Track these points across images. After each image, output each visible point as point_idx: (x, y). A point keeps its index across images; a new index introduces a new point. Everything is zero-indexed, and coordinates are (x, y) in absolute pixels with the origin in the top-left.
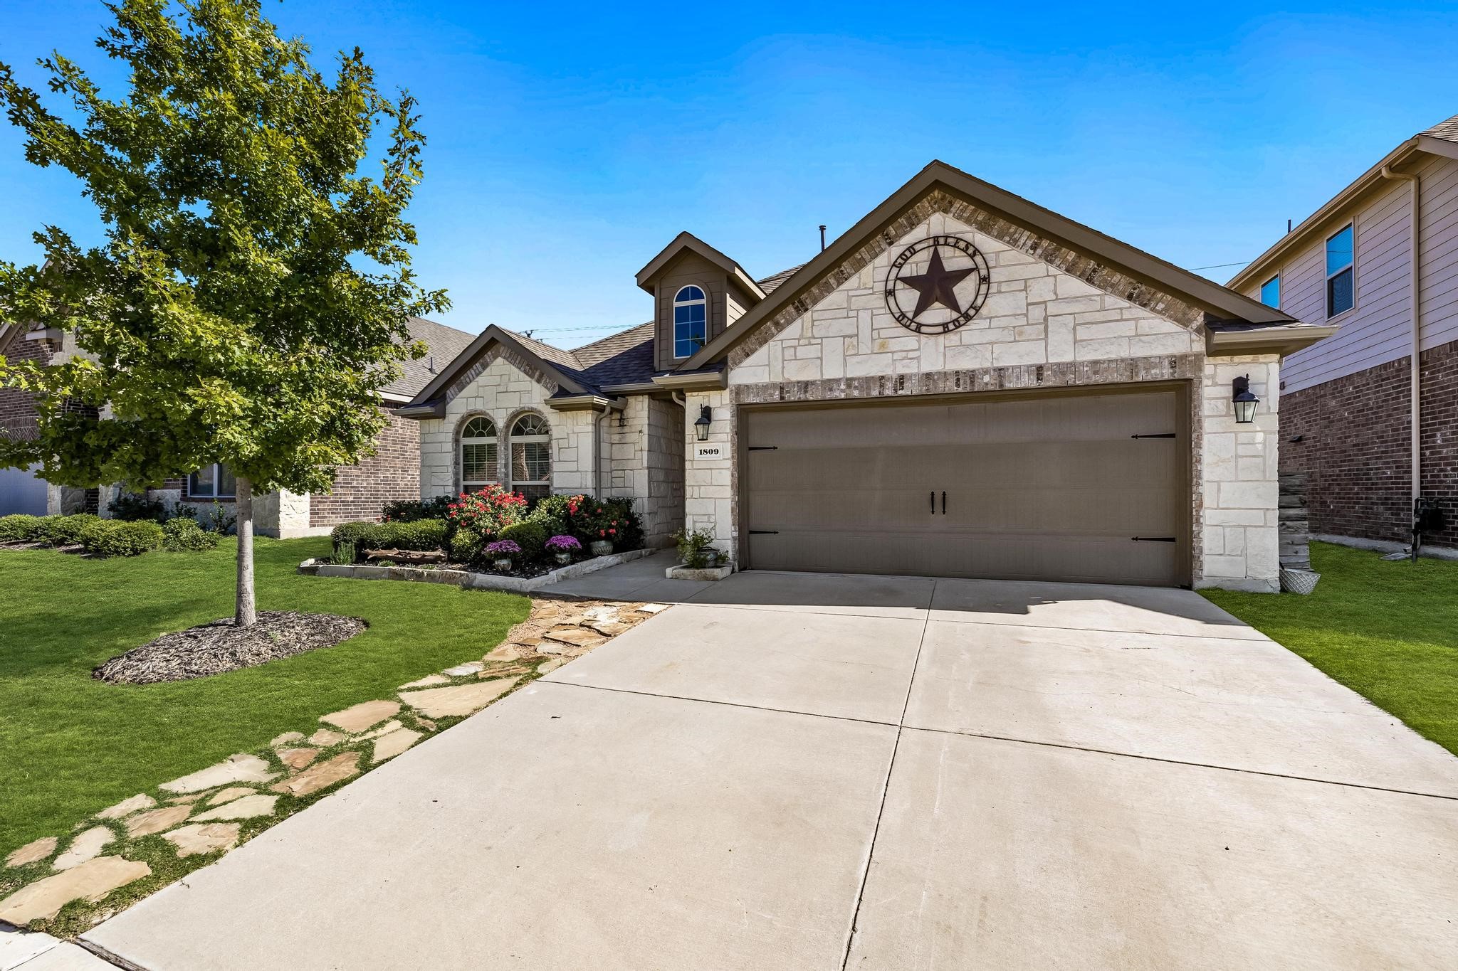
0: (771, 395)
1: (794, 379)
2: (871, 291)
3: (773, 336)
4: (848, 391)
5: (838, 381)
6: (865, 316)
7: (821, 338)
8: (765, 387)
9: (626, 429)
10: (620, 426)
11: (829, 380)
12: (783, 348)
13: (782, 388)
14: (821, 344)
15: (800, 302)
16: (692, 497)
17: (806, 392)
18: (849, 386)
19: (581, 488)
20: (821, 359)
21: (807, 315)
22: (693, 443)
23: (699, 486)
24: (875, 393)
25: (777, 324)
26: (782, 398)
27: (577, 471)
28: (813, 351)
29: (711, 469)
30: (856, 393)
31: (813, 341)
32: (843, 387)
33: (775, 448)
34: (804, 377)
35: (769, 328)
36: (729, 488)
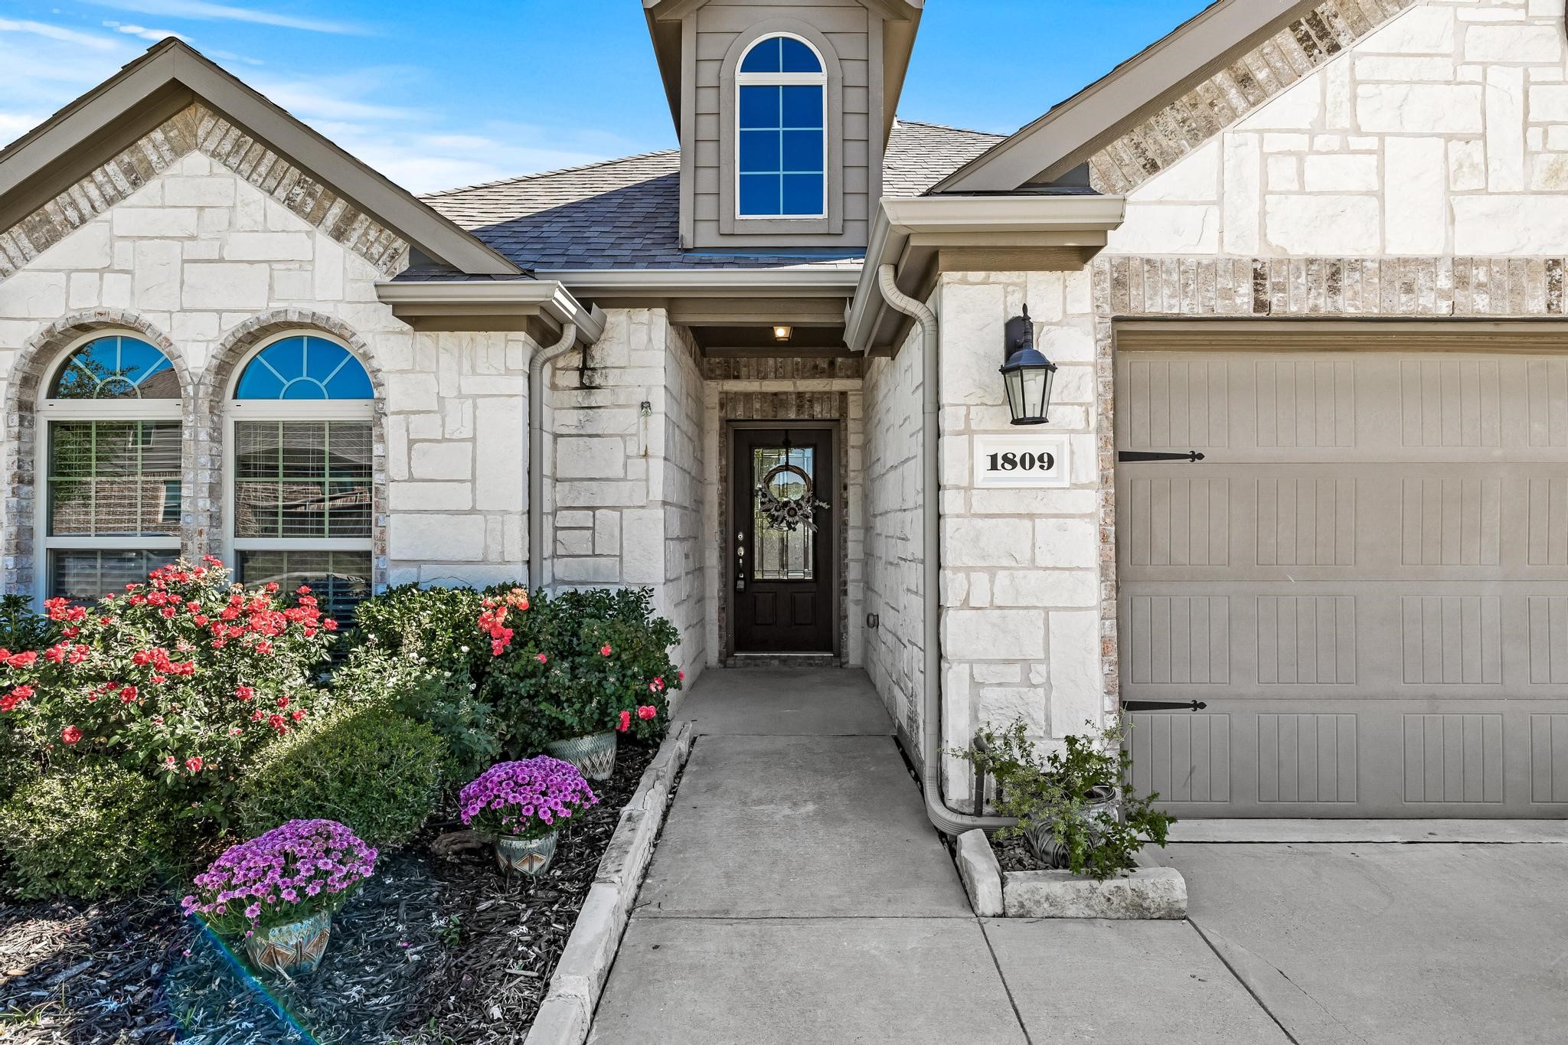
0: (1227, 294)
1: (1300, 250)
2: (1521, 15)
3: (1234, 115)
4: (1459, 296)
5: (1429, 264)
6: (1506, 82)
7: (1381, 136)
8: (1208, 270)
9: (598, 398)
10: (583, 387)
11: (1404, 262)
12: (1264, 157)
13: (1258, 276)
14: (1381, 153)
15: (1316, 22)
16: (965, 605)
17: (1334, 290)
18: (1462, 282)
19: (484, 561)
20: (1381, 196)
21: (1336, 66)
22: (968, 432)
23: (992, 571)
24: (1536, 306)
25: (1245, 81)
26: (1260, 305)
27: (473, 511)
28: (1357, 172)
29: (1031, 516)
30: (1481, 305)
31: (1355, 142)
32: (1444, 282)
33: (1196, 457)
34: (1328, 248)
35: (1222, 92)
36: (1093, 578)
